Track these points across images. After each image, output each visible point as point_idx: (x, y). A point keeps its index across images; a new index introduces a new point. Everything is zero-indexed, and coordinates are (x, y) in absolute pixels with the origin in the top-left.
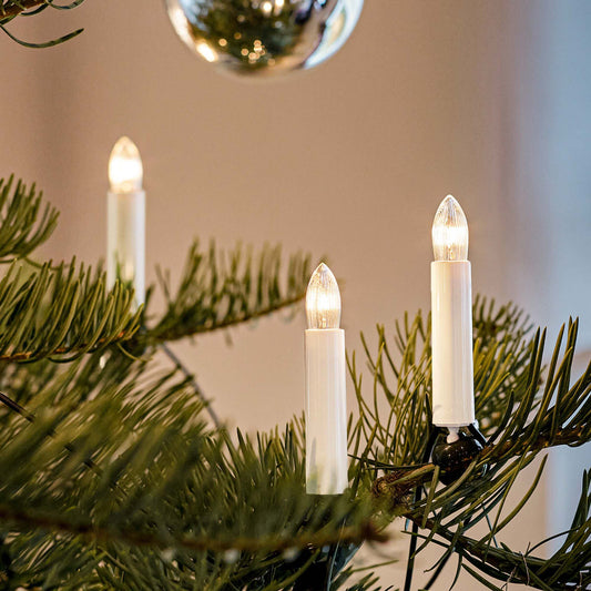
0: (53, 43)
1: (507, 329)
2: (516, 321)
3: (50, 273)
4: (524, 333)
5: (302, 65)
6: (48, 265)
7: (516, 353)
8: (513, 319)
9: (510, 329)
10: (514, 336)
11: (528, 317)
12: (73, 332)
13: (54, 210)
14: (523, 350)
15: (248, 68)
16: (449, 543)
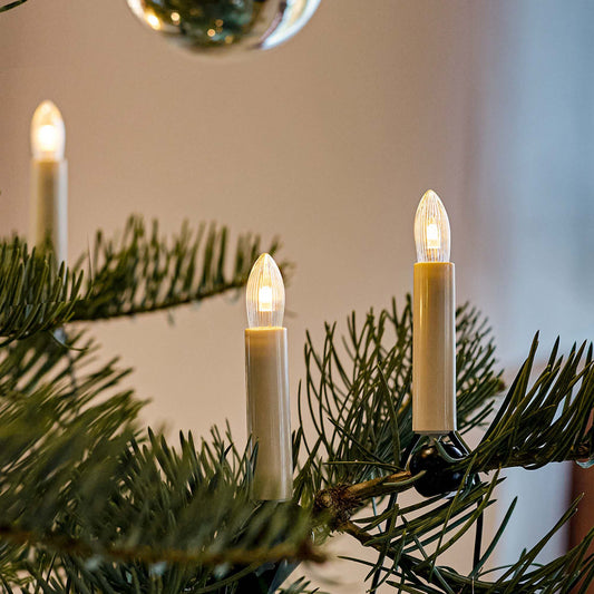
1: (465, 330)
2: (474, 321)
4: (483, 335)
5: (259, 45)
7: (475, 355)
8: (470, 320)
9: (468, 330)
10: (472, 338)
11: (486, 321)
14: (480, 352)
15: (204, 46)
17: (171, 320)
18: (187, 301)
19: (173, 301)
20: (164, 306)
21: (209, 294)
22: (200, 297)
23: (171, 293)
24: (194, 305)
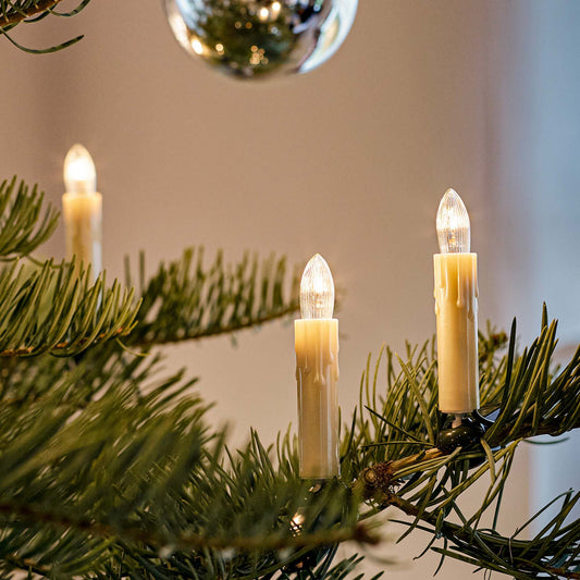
0: (54, 49)
3: (51, 271)
5: (297, 70)
6: (49, 263)
12: (73, 328)
13: (55, 209)
16: (434, 528)
17: (234, 342)
18: (249, 325)
19: (236, 324)
20: (228, 330)
21: (267, 319)
22: (260, 321)
23: (234, 318)
24: (256, 328)
